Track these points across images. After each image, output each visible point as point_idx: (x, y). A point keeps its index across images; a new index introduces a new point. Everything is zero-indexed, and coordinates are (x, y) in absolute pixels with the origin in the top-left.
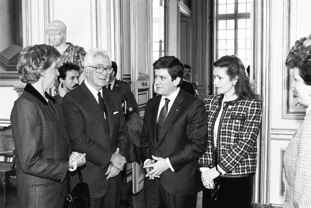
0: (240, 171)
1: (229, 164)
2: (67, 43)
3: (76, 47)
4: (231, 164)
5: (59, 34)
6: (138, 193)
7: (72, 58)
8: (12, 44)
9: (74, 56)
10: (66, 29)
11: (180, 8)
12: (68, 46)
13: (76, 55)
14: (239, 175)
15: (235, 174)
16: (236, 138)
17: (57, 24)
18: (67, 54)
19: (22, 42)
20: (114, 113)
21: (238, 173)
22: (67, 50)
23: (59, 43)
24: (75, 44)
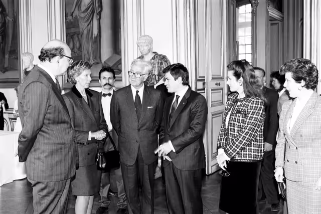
0: (242, 156)
1: (231, 151)
2: (154, 52)
3: (160, 55)
4: (232, 151)
5: (147, 45)
6: (211, 174)
7: (157, 64)
8: (113, 54)
9: (158, 63)
10: (152, 41)
11: (270, 13)
12: (154, 54)
13: (160, 61)
14: (241, 159)
15: (238, 158)
16: (239, 129)
17: (145, 38)
18: (153, 61)
19: (121, 52)
20: (148, 107)
21: (240, 158)
22: (153, 58)
23: (147, 52)
24: (159, 53)
